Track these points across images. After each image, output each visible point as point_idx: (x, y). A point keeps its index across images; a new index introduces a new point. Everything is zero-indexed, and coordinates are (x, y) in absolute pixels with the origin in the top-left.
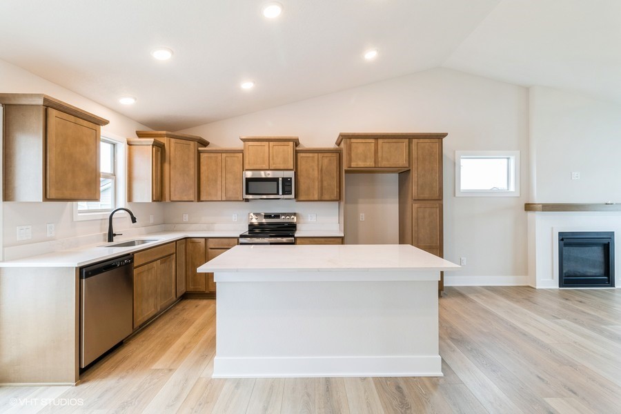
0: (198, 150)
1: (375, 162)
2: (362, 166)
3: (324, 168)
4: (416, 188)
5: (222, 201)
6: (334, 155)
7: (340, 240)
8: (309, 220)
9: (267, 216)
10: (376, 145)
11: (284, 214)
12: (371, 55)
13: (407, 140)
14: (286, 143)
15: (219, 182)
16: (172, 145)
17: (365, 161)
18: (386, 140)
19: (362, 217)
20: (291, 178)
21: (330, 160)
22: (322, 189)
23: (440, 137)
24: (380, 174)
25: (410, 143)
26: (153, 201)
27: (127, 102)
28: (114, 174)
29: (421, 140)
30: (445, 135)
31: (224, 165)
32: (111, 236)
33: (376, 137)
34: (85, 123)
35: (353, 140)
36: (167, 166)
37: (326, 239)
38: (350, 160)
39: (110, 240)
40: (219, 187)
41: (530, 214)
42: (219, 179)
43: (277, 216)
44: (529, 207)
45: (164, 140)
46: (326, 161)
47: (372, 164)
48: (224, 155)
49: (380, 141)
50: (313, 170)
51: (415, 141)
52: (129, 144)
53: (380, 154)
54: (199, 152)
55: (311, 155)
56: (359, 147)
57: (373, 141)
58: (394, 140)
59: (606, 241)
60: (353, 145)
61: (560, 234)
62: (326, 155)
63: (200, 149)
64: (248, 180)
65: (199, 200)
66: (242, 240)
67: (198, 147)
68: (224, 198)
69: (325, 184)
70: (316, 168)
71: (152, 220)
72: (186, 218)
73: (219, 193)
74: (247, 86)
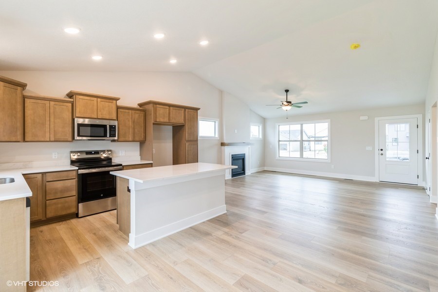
0: (23, 95)
2: (162, 121)
3: (135, 120)
4: (187, 135)
5: (50, 141)
6: (142, 112)
7: (151, 165)
8: (120, 155)
9: (88, 153)
10: (169, 110)
11: (104, 151)
13: (183, 109)
14: (111, 101)
15: (47, 126)
16: (1, 87)
17: (164, 118)
18: (174, 108)
19: (154, 151)
20: (115, 126)
21: (139, 115)
22: (134, 134)
23: (197, 109)
25: (185, 111)
29: (190, 110)
30: (199, 109)
31: (52, 111)
33: (170, 106)
35: (158, 106)
38: (156, 117)
40: (47, 130)
41: (223, 147)
42: (48, 123)
43: (97, 152)
44: (223, 144)
46: (137, 116)
47: (168, 121)
48: (52, 103)
49: (171, 108)
50: (129, 121)
51: (187, 110)
53: (171, 115)
54: (24, 98)
55: (127, 111)
56: (161, 110)
57: (168, 107)
58: (178, 109)
59: (243, 157)
60: (158, 108)
61: (232, 155)
62: (137, 112)
64: (79, 125)
65: (24, 140)
68: (52, 139)
69: (136, 130)
70: (131, 120)
73: (47, 135)
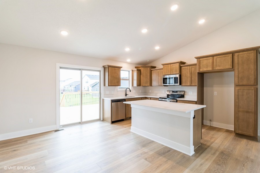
0: (151, 70)
1: (212, 68)
2: (205, 70)
3: (192, 72)
4: (237, 79)
7: (195, 102)
8: (190, 94)
9: (173, 92)
10: (213, 59)
11: (179, 91)
12: (202, 22)
14: (177, 64)
15: (156, 80)
16: (143, 69)
17: (207, 67)
18: (218, 57)
19: (215, 93)
22: (191, 81)
24: (226, 73)
26: (137, 86)
27: (129, 60)
28: (129, 79)
29: (241, 53)
31: (158, 74)
32: (126, 95)
33: (213, 56)
34: (117, 68)
35: (201, 59)
36: (141, 76)
37: (189, 102)
38: (200, 68)
39: (126, 96)
43: (177, 92)
45: (140, 68)
46: (193, 69)
48: (158, 71)
49: (215, 57)
50: (188, 73)
51: (236, 54)
52: (132, 71)
53: (215, 64)
54: (151, 71)
55: (187, 67)
56: (204, 62)
57: (211, 58)
60: (201, 61)
62: (193, 66)
63: (152, 69)
64: (164, 79)
65: (151, 86)
66: (160, 99)
67: (151, 69)
68: (158, 85)
69: (193, 79)
70: (189, 73)
71: (140, 92)
72: (150, 91)
74: (157, 48)
